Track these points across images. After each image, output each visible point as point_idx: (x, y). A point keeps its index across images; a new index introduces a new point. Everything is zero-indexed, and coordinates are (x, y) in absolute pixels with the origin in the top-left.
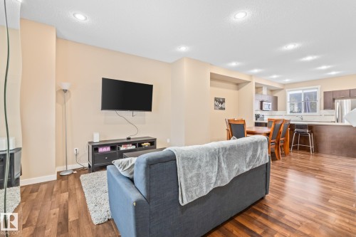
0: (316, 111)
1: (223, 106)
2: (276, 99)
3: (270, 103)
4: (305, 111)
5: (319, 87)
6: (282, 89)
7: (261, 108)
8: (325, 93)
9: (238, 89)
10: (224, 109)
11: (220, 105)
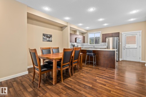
0: (99, 43)
1: (50, 39)
2: (84, 37)
3: (81, 39)
4: (95, 43)
5: (101, 32)
6: (86, 33)
7: (76, 42)
8: (103, 34)
9: (62, 30)
10: (51, 41)
11: (48, 39)
